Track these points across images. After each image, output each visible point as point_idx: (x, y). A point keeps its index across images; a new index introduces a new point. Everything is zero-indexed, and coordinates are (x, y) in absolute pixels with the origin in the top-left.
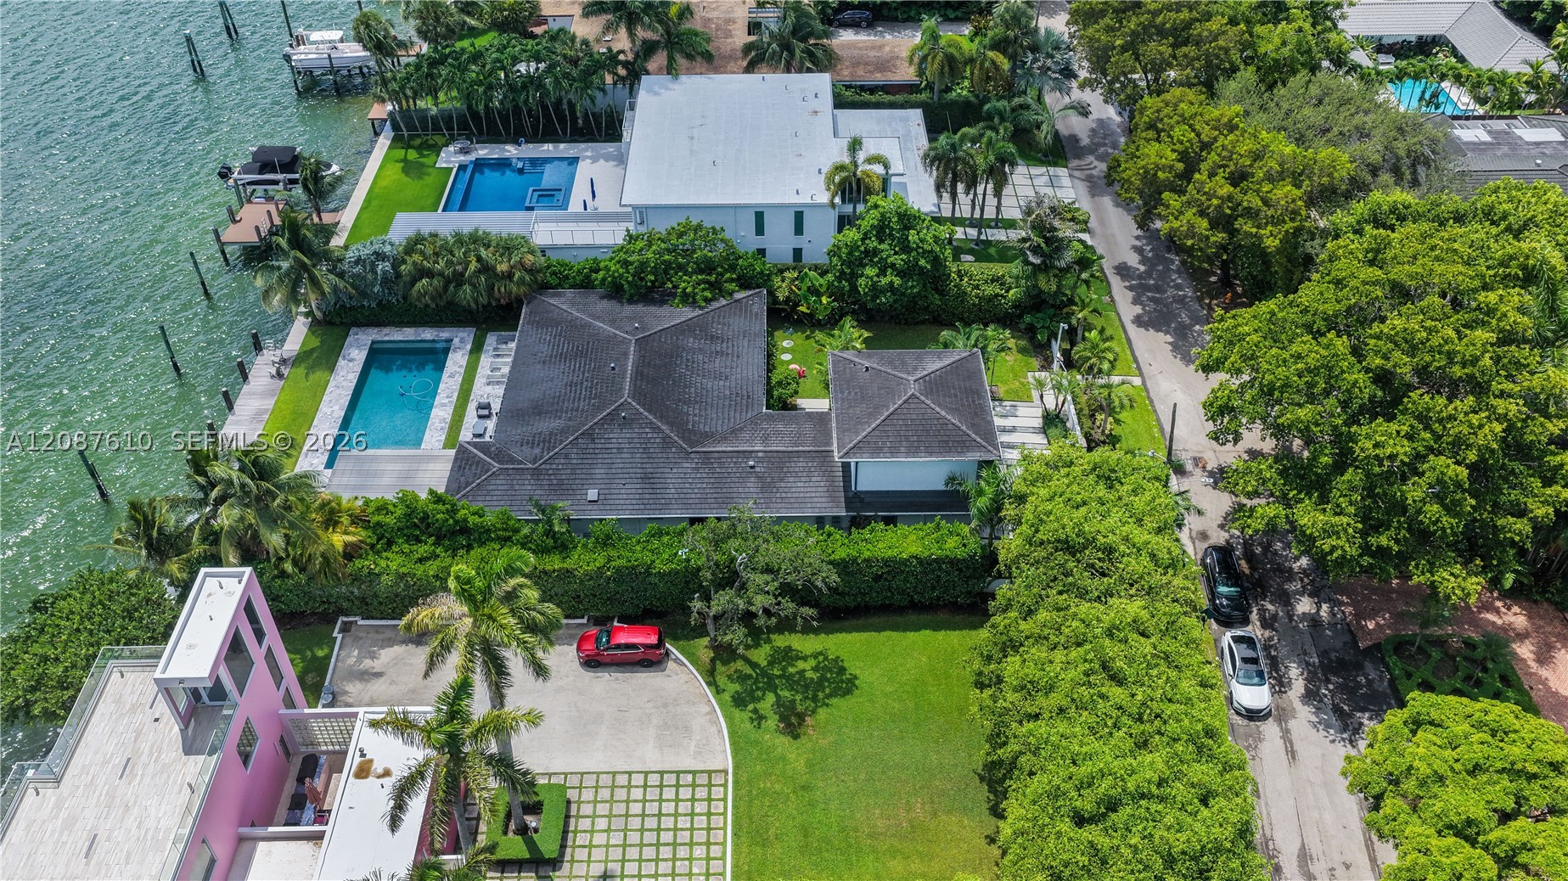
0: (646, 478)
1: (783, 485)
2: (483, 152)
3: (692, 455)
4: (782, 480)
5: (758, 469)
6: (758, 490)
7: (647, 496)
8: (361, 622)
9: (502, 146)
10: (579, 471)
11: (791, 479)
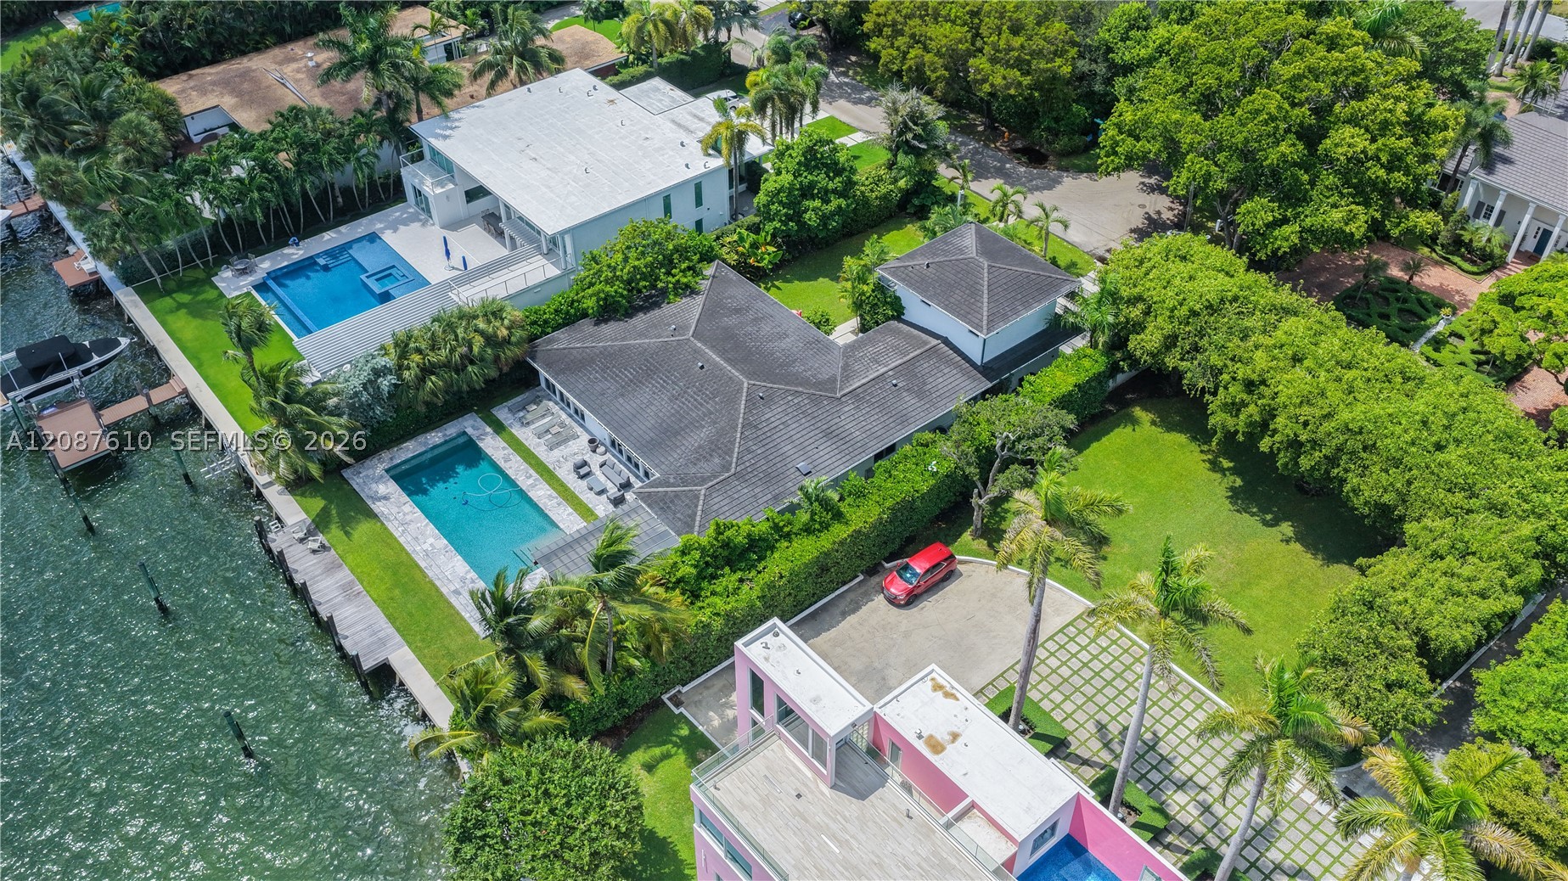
0: (828, 434)
1: (929, 386)
2: (265, 265)
3: (844, 399)
4: (925, 384)
5: (900, 385)
6: (916, 400)
7: (844, 447)
8: (684, 690)
9: (279, 252)
10: (771, 457)
11: (931, 380)
